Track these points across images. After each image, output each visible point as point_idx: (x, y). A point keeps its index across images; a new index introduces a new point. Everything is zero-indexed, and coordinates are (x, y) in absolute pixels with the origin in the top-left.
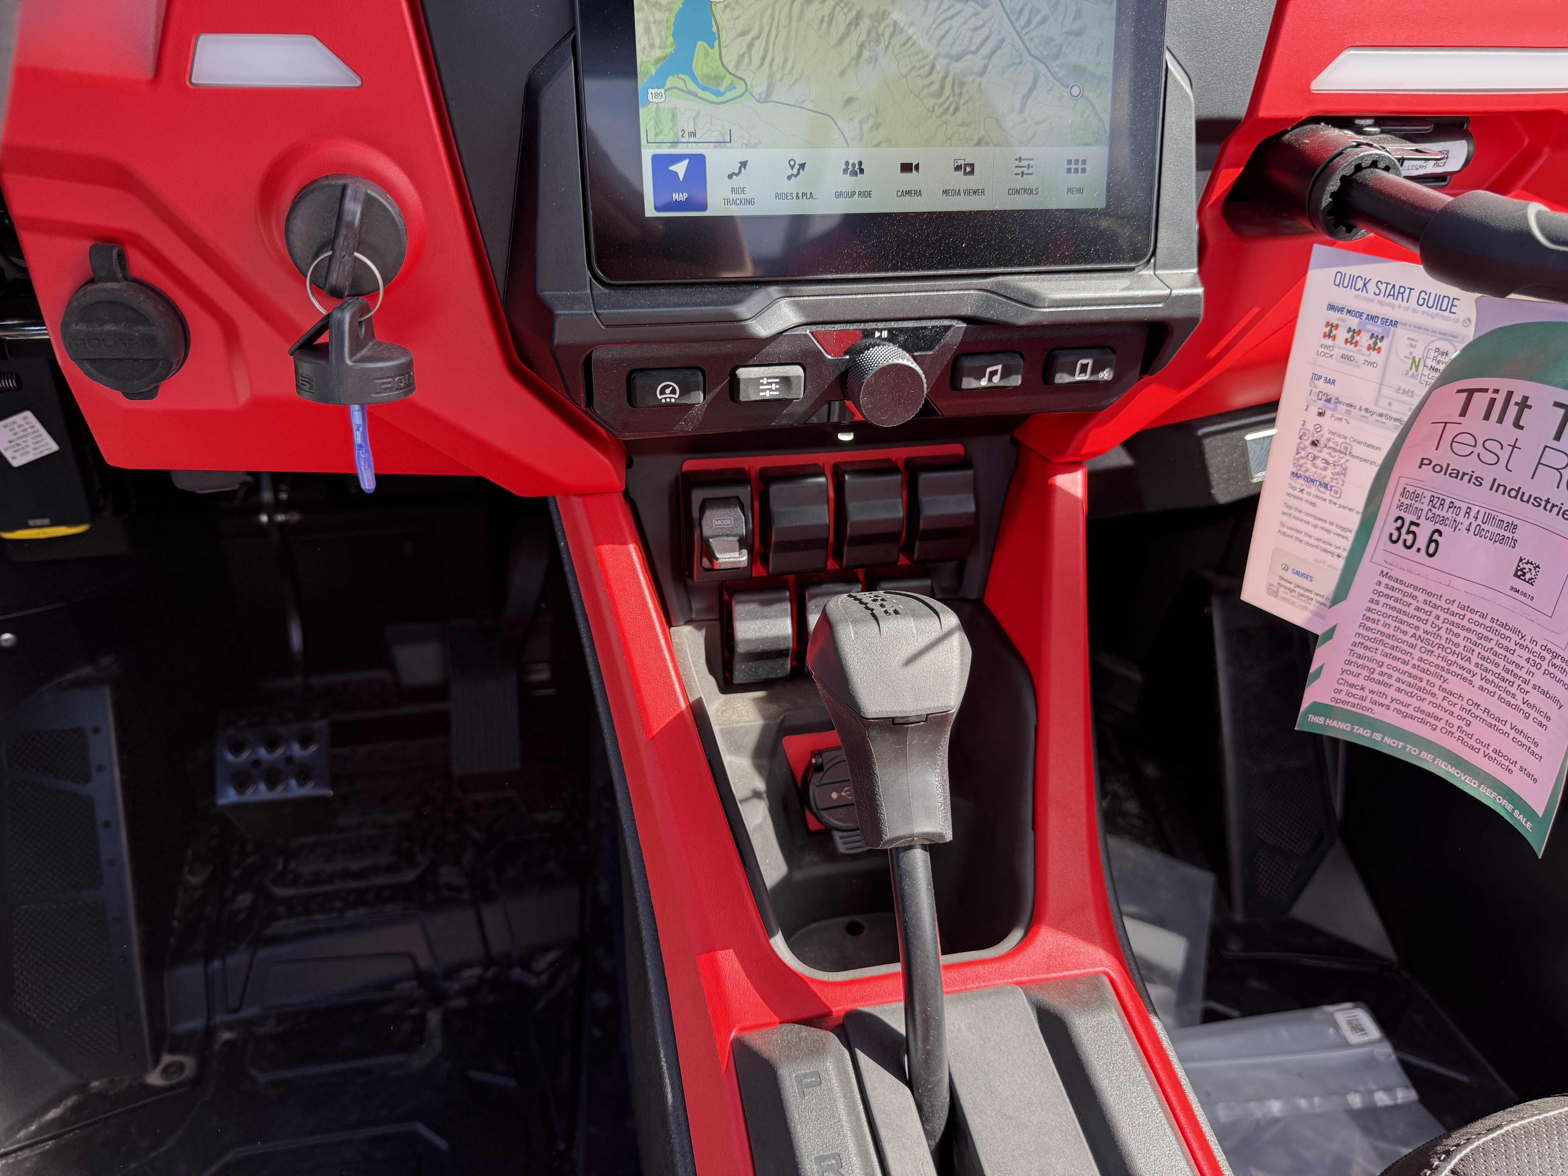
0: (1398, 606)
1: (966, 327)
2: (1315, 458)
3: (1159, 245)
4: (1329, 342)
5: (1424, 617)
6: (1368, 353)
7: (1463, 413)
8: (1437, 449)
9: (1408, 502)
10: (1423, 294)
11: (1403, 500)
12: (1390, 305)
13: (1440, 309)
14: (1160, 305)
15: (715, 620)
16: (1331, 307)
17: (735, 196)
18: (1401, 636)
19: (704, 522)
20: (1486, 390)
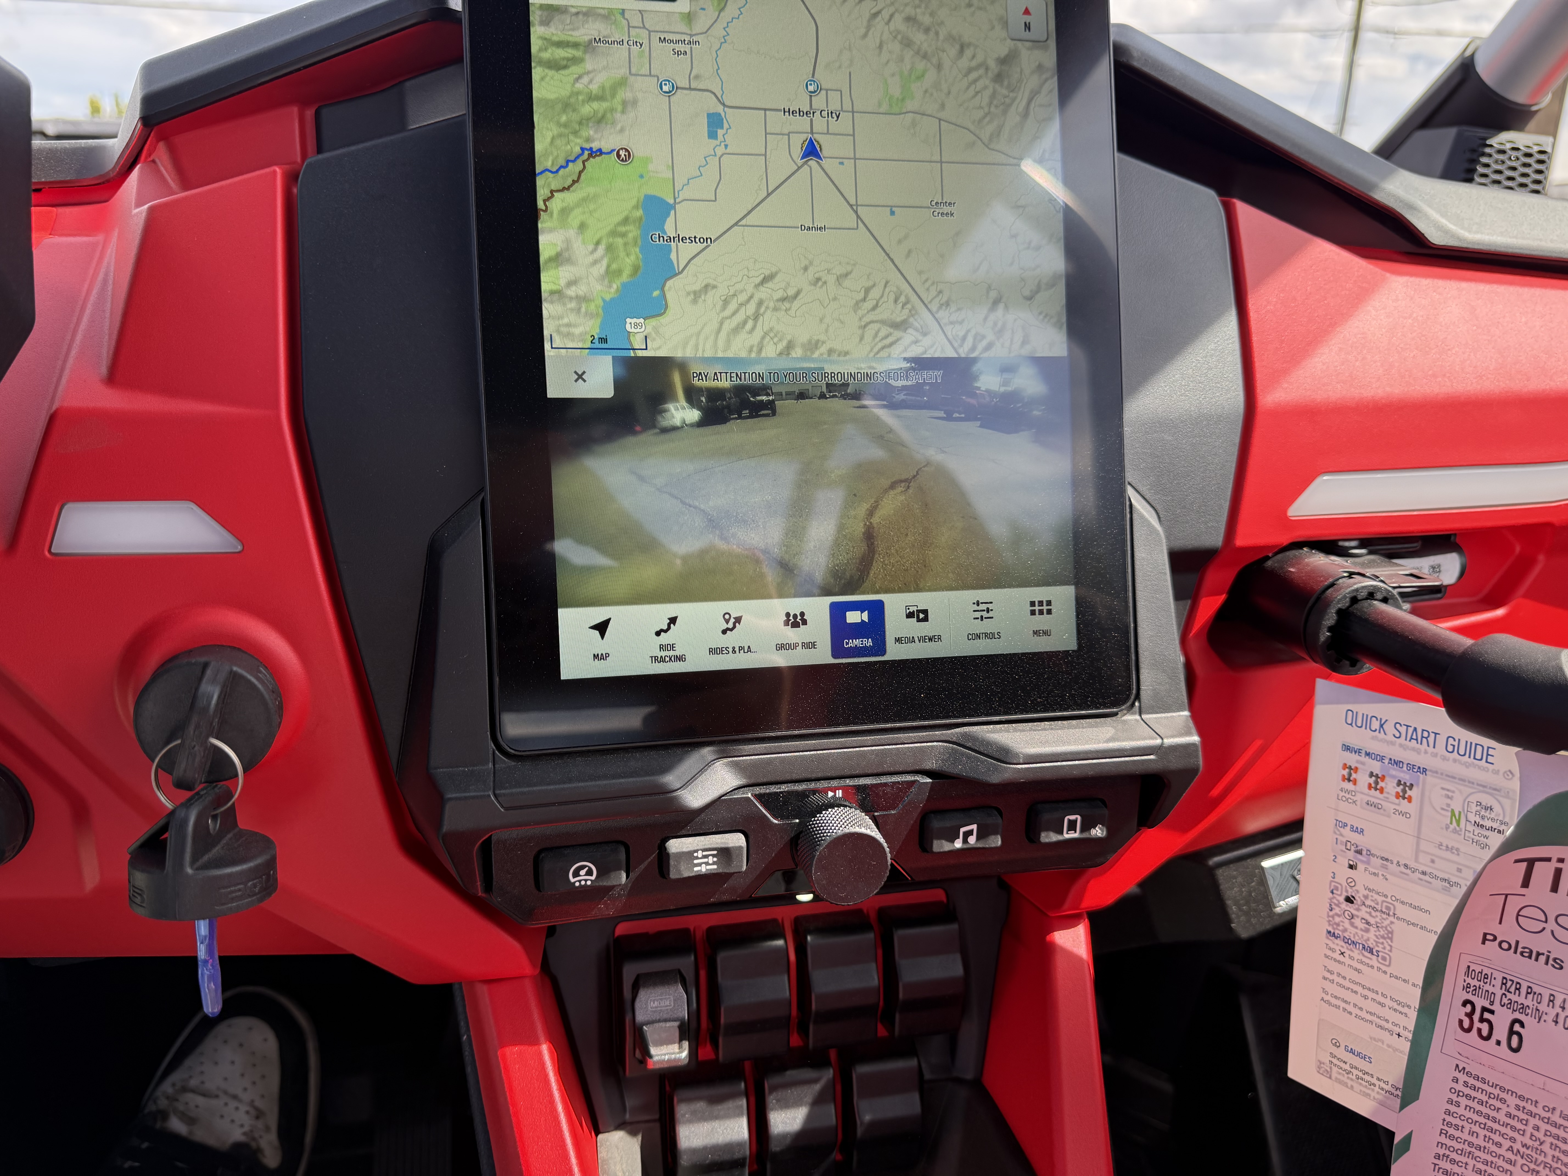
0: (1485, 1110)
1: (932, 783)
2: (1353, 917)
3: (1142, 687)
4: (1349, 786)
5: (1519, 1126)
6: (1397, 801)
7: (1526, 884)
8: (1500, 923)
9: (1475, 982)
10: (1451, 741)
11: (1469, 980)
12: (1413, 749)
13: (1475, 758)
14: (1152, 757)
15: (654, 1121)
16: (1347, 748)
17: (663, 654)
18: (1494, 1148)
19: (638, 1005)
20: (1549, 860)
